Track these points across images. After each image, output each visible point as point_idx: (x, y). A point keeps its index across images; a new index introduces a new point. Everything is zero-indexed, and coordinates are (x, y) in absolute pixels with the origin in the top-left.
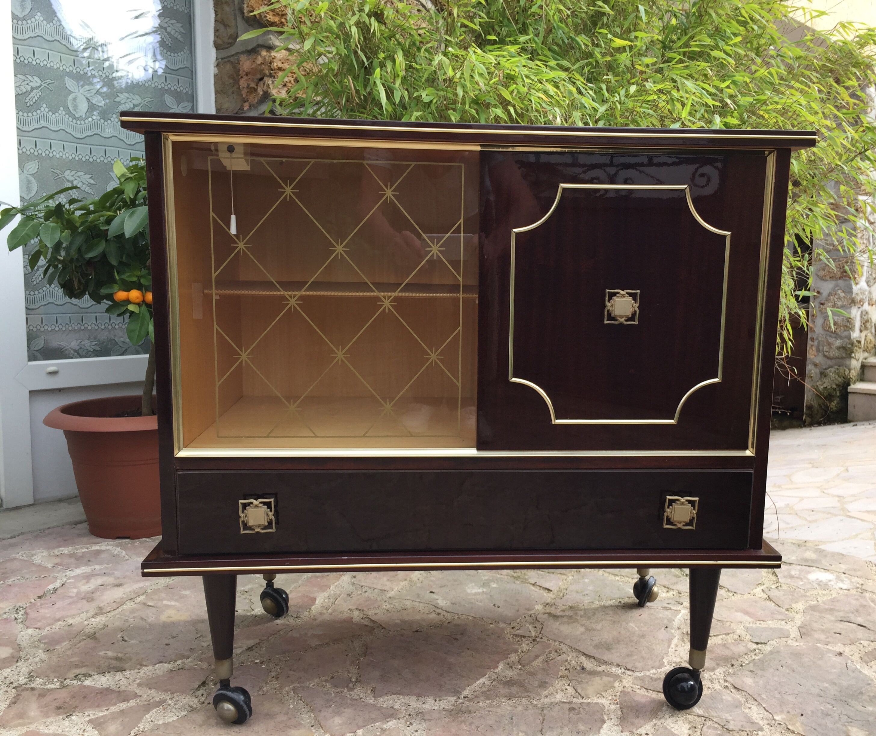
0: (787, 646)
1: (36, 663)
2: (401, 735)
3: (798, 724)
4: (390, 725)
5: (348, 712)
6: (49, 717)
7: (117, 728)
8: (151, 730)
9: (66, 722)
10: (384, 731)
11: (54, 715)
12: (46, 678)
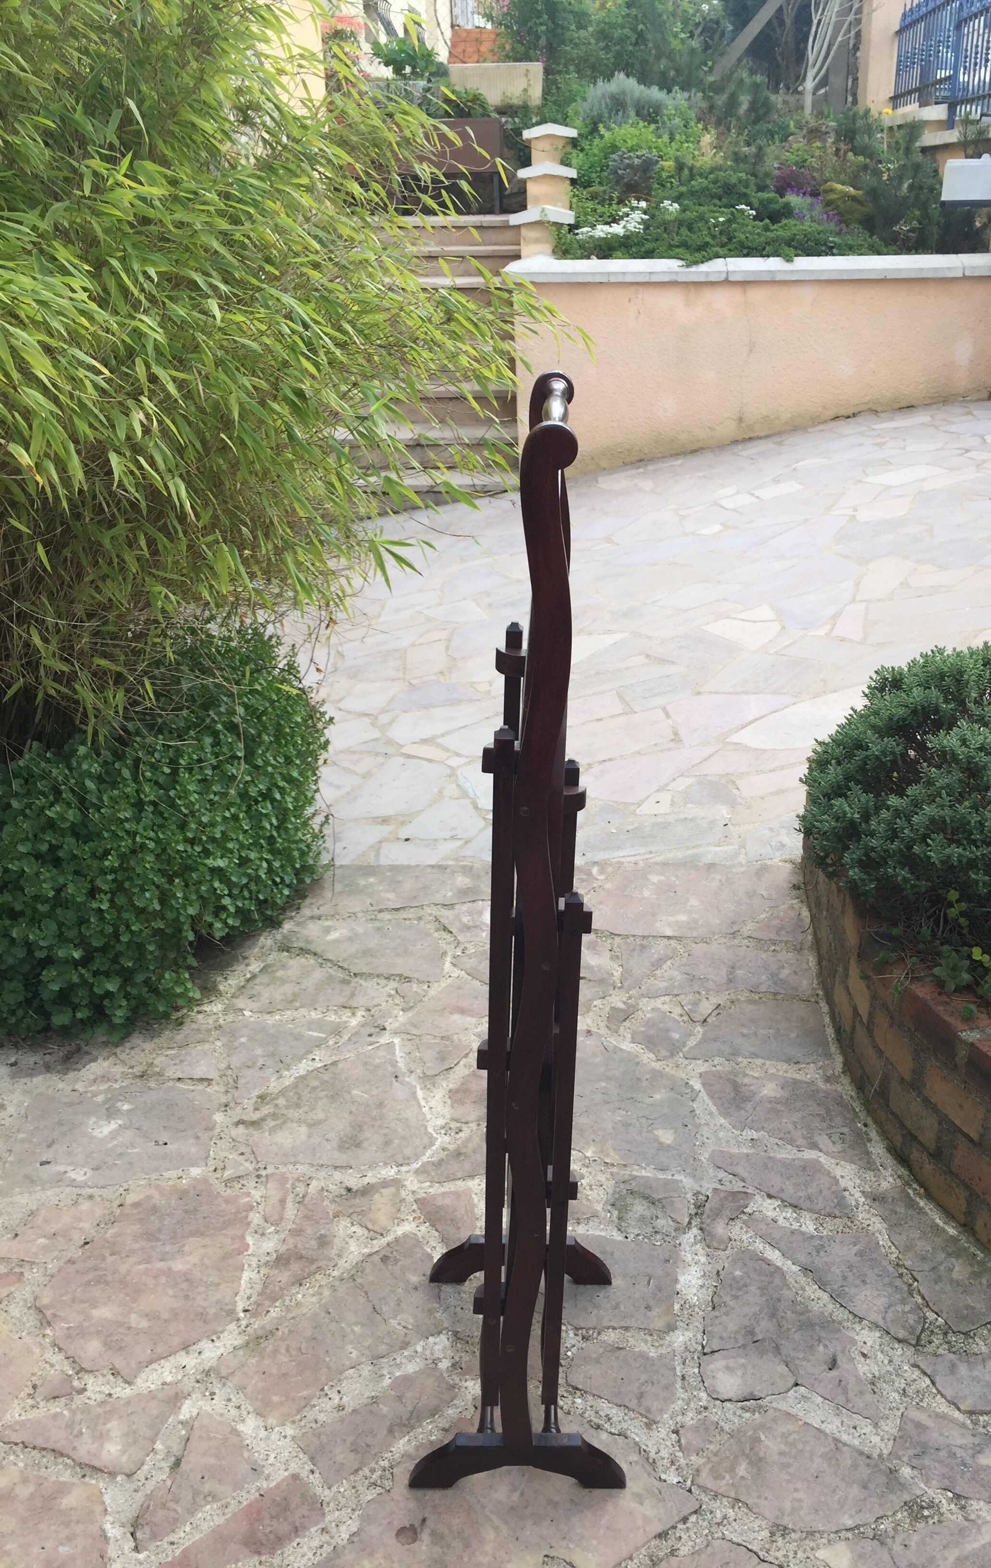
2: (218, 1418)
3: (612, 1153)
4: (187, 1410)
5: (114, 1426)
10: (188, 1424)
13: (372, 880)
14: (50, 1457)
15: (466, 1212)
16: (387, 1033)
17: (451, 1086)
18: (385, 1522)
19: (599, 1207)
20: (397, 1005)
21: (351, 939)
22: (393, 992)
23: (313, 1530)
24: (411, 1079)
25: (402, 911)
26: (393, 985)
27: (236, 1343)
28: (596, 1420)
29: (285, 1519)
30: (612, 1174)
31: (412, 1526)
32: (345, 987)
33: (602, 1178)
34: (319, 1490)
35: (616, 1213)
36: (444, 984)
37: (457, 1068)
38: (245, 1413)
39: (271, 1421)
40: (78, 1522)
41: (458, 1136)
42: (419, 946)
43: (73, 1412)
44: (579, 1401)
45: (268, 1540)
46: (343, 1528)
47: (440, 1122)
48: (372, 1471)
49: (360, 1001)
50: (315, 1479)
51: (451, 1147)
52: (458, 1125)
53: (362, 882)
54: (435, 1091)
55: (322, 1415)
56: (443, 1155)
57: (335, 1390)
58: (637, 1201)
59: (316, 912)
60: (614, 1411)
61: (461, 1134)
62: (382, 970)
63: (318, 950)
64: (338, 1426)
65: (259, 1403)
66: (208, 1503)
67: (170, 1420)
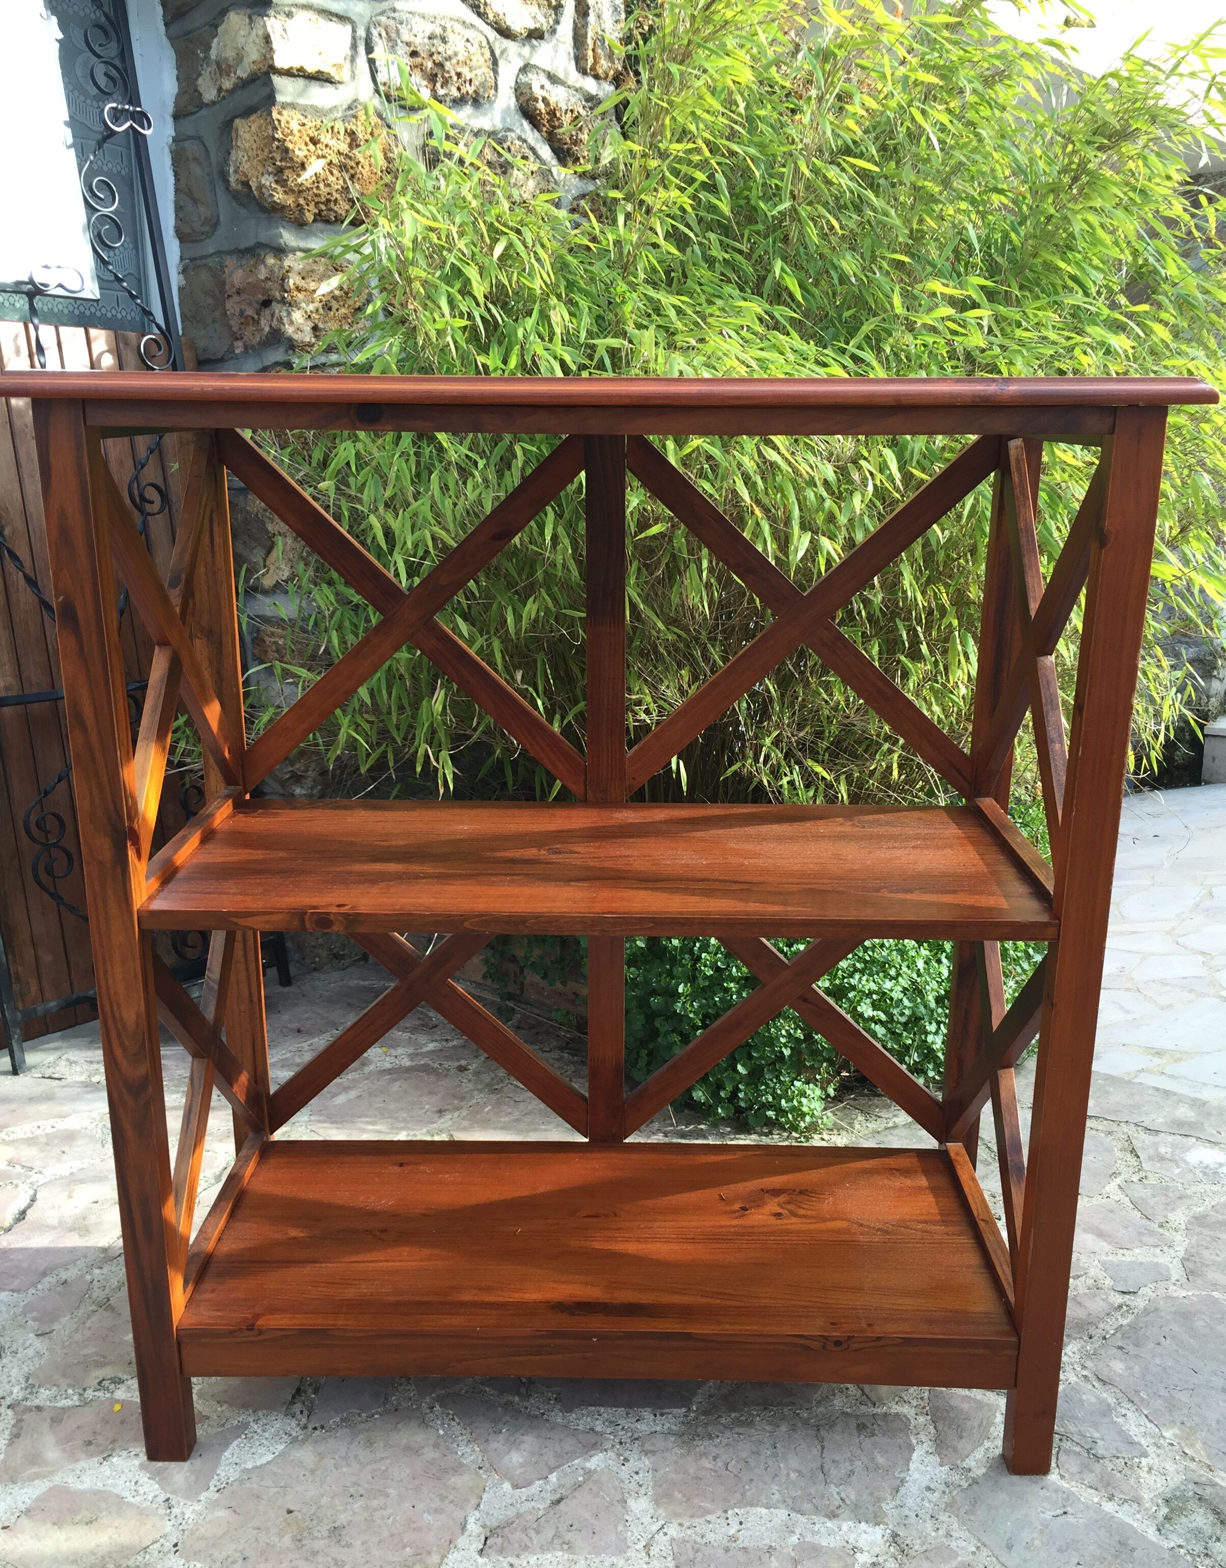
0: (1170, 1297)
1: (31, 1359)
2: (617, 1483)
3: (1199, 1445)
4: (595, 1462)
5: (529, 1441)
6: (77, 1460)
7: (187, 1479)
8: (240, 1481)
9: (106, 1469)
10: (589, 1473)
11: (84, 1456)
12: (55, 1388)
19: (1146, 1495)
30: (1186, 1468)
33: (1170, 1466)
35: (1164, 1510)
38: (644, 1491)
39: (661, 1512)
40: (451, 1504)
55: (712, 1535)
57: (739, 1519)
58: (1202, 1511)
64: (720, 1553)
65: (660, 1491)
66: (562, 1550)
67: (576, 1461)
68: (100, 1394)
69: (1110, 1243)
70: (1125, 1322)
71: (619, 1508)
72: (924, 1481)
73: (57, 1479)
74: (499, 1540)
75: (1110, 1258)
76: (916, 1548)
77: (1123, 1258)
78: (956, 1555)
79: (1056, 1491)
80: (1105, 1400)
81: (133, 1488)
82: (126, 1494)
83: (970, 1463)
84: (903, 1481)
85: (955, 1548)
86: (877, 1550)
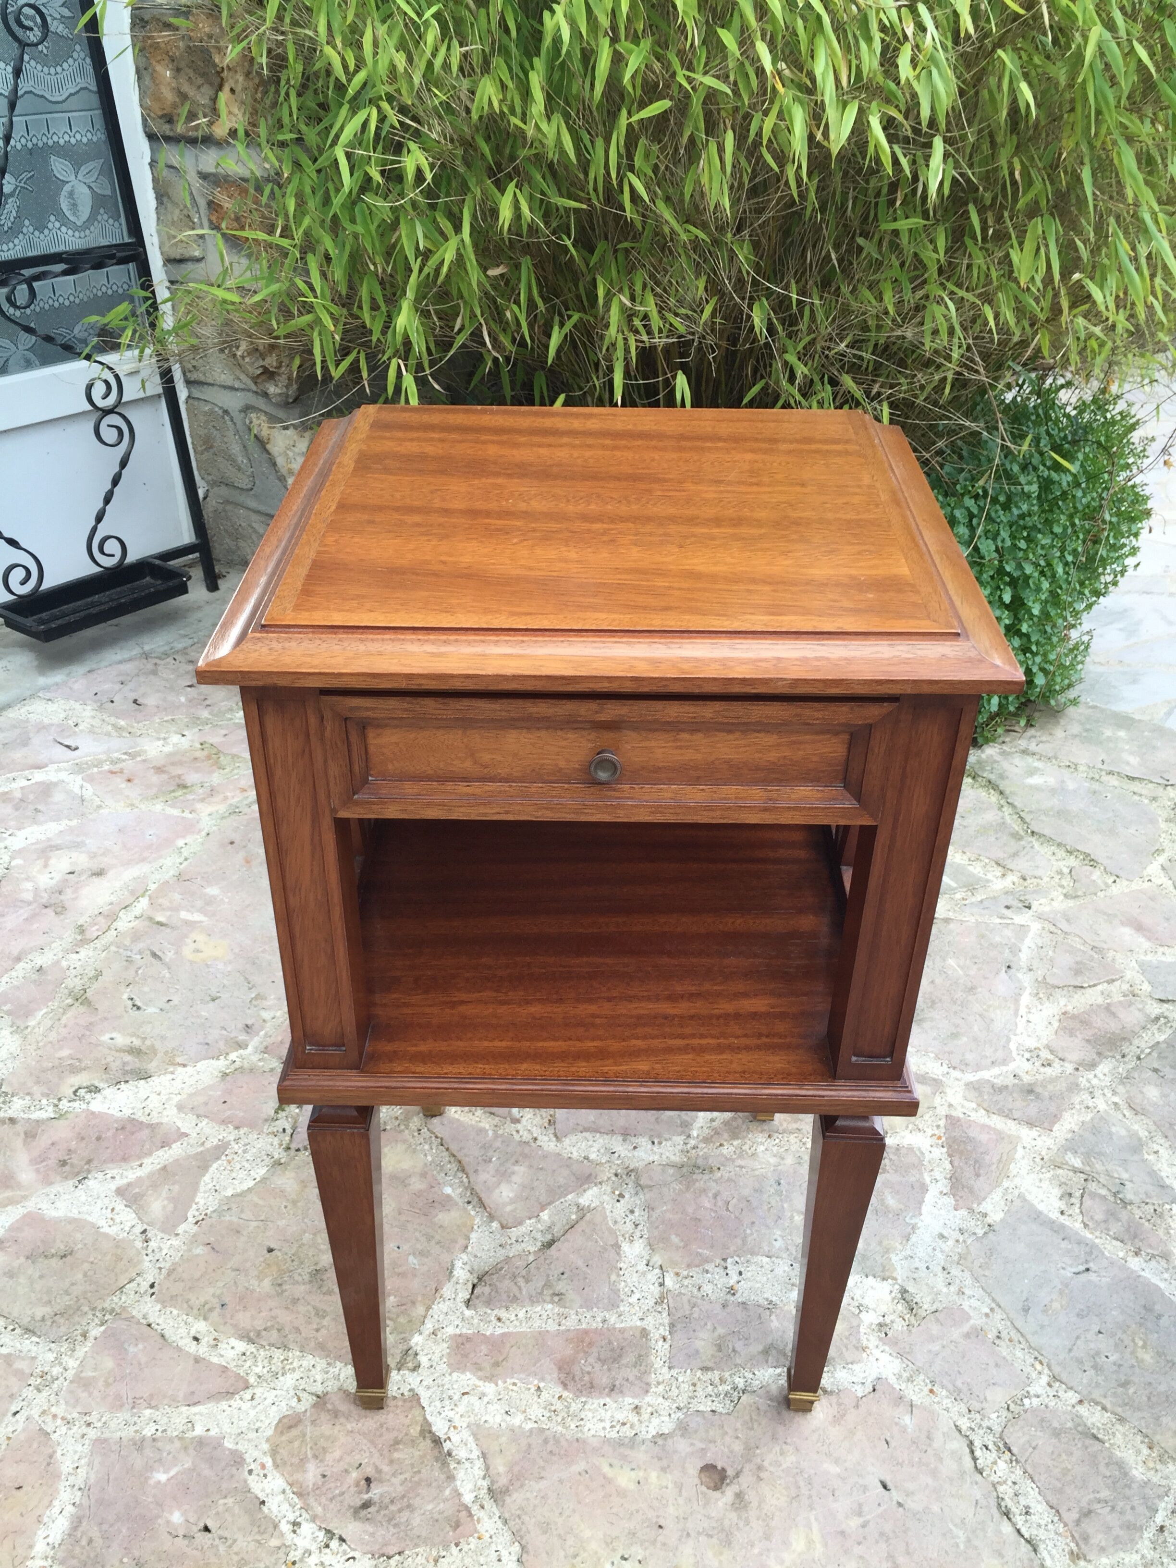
2: (611, 1223)
4: (590, 1197)
5: (520, 1172)
6: (52, 1183)
7: (164, 1207)
8: (218, 1212)
9: (80, 1193)
10: (582, 1211)
11: (58, 1178)
12: (28, 1098)
13: (1122, 734)
14: (454, 1166)
15: (1000, 1161)
16: (1031, 912)
17: (1069, 1008)
18: (700, 1445)
20: (1063, 887)
21: (1053, 791)
22: (1066, 871)
23: (629, 1400)
24: (1026, 979)
25: (1137, 783)
26: (1072, 861)
27: (673, 1158)
28: (1010, 1504)
29: (609, 1370)
31: (724, 1470)
32: (1012, 842)
34: (658, 1364)
36: (1137, 885)
37: (1089, 990)
38: (638, 1234)
39: (657, 1259)
40: (438, 1243)
41: (1042, 1070)
42: (1132, 831)
43: (496, 1136)
44: (1002, 1466)
45: (581, 1379)
46: (655, 1421)
47: (1032, 1043)
48: (722, 1381)
49: (1021, 864)
50: (662, 1348)
51: (1027, 1079)
52: (1051, 1057)
53: (1108, 733)
54: (1047, 1004)
55: (710, 1286)
56: (1010, 1081)
57: (738, 1268)
59: (1033, 747)
60: (1039, 1508)
61: (1048, 1070)
62: (1069, 841)
63: (1007, 791)
64: (718, 1308)
65: (656, 1233)
66: (552, 1302)
67: (570, 1197)
68: (76, 1104)
69: (1149, 939)
70: (1162, 1038)
71: (612, 1254)
72: (937, 1228)
73: (31, 1205)
74: (487, 1289)
75: (1149, 958)
76: (925, 1307)
77: (1163, 958)
78: (969, 1318)
79: (1079, 1243)
80: (1136, 1134)
81: (110, 1216)
82: (101, 1223)
83: (986, 1206)
84: (914, 1228)
85: (966, 1308)
86: (883, 1309)
